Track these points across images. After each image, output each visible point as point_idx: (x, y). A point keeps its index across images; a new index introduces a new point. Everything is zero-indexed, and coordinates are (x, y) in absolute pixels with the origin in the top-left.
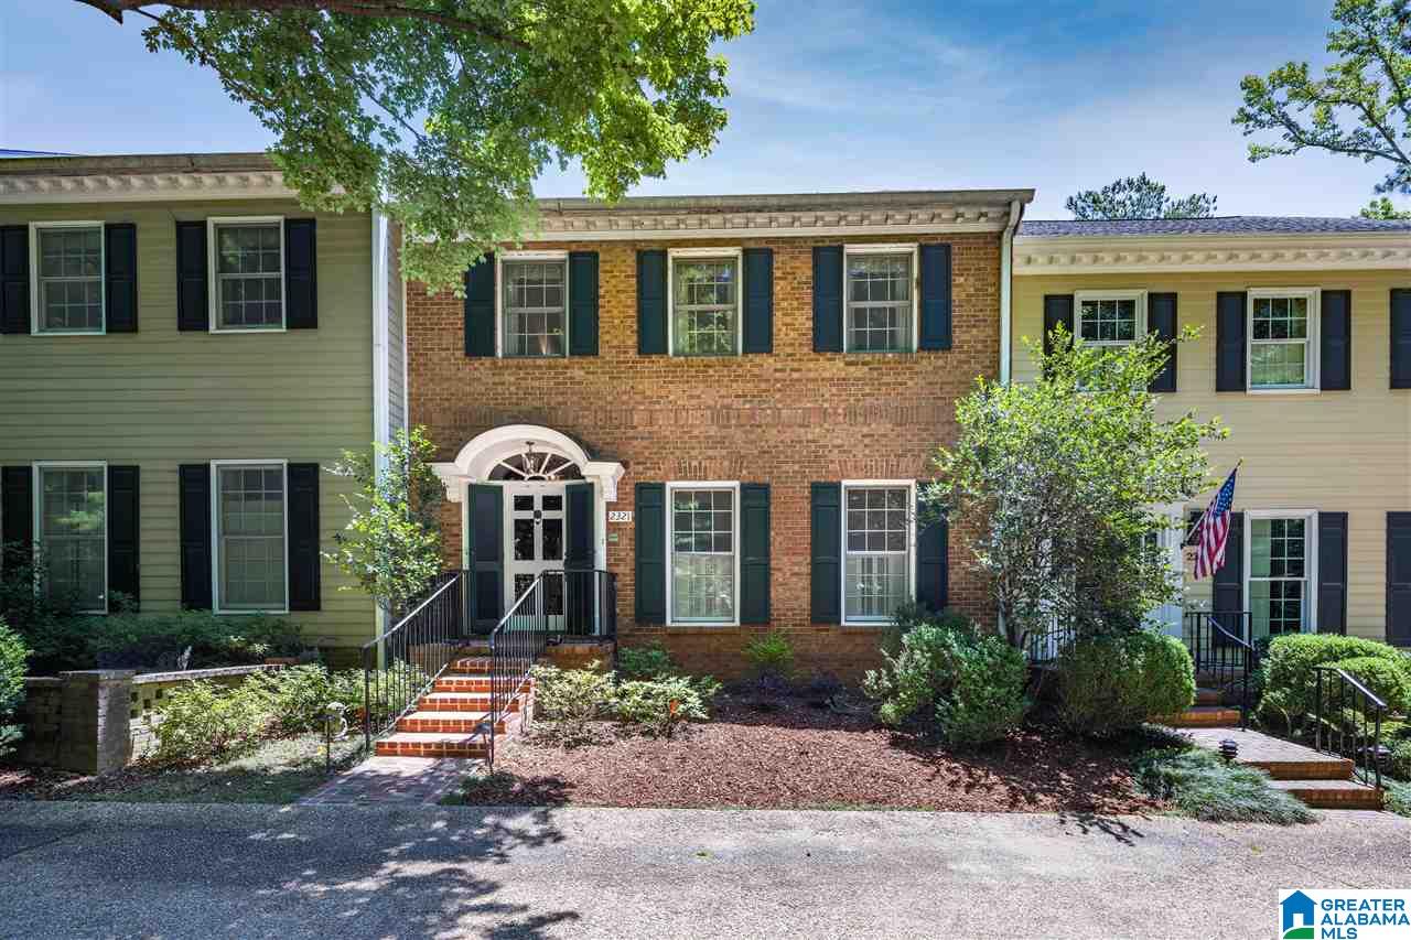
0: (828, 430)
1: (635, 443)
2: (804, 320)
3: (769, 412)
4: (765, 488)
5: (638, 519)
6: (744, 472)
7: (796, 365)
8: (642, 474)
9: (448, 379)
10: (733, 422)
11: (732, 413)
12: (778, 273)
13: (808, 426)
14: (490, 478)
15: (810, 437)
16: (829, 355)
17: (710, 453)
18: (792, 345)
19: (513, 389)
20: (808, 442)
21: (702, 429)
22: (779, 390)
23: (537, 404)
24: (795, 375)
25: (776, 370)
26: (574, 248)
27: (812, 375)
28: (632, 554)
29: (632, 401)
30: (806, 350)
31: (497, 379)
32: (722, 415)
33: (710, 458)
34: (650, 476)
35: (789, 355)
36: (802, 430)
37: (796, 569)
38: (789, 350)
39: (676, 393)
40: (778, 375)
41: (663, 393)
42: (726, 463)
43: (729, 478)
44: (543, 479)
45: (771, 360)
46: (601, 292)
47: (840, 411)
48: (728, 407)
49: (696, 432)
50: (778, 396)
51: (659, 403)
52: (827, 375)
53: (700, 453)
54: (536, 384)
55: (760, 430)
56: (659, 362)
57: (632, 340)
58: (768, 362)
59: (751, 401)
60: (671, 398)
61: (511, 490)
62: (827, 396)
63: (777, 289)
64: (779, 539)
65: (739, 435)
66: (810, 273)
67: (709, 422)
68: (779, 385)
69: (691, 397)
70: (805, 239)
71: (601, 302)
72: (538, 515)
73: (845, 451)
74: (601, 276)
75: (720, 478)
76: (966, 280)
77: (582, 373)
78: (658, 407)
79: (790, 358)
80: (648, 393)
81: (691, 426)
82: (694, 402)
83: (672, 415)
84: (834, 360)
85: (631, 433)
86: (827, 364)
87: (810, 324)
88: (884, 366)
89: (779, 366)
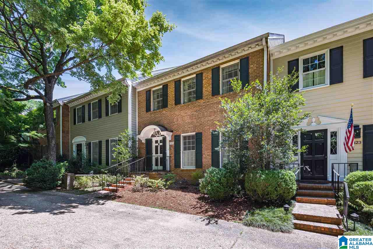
0: (215, 116)
1: (174, 126)
2: (210, 89)
3: (202, 114)
4: (201, 133)
5: (175, 144)
6: (196, 130)
7: (208, 101)
8: (176, 133)
9: (144, 118)
10: (194, 118)
11: (194, 115)
12: (204, 78)
13: (211, 116)
14: (151, 137)
15: (211, 119)
16: (216, 96)
17: (189, 126)
18: (207, 96)
19: (153, 118)
20: (211, 120)
21: (187, 120)
22: (204, 108)
23: (157, 120)
24: (208, 103)
25: (203, 103)
26: (164, 84)
27: (212, 102)
28: (174, 152)
29: (174, 117)
30: (210, 96)
31: (151, 116)
32: (191, 117)
33: (189, 127)
34: (178, 133)
35: (206, 98)
36: (210, 117)
37: (208, 154)
38: (206, 97)
39: (182, 113)
40: (204, 104)
41: (180, 113)
42: (192, 128)
43: (193, 132)
44: (159, 136)
45: (202, 101)
46: (168, 93)
47: (219, 111)
48: (193, 114)
49: (186, 122)
50: (204, 109)
51: (179, 116)
52: (215, 102)
53: (187, 127)
54: (157, 116)
55: (200, 119)
56: (179, 106)
57: (174, 103)
58: (201, 101)
59: (198, 112)
60: (181, 114)
61: (154, 139)
62: (215, 107)
63: (204, 82)
64: (204, 146)
65: (195, 121)
66: (211, 76)
67: (189, 119)
68: (204, 107)
69: (185, 113)
70: (210, 67)
71: (168, 95)
72: (159, 144)
73: (220, 121)
74: (168, 89)
75: (191, 132)
76: (253, 65)
77: (165, 112)
78: (179, 117)
79: (207, 99)
80: (177, 114)
81: (185, 120)
82: (186, 114)
83: (181, 118)
84: (217, 97)
85: (174, 124)
86: (216, 99)
87: (211, 89)
88: (230, 96)
89: (204, 102)
